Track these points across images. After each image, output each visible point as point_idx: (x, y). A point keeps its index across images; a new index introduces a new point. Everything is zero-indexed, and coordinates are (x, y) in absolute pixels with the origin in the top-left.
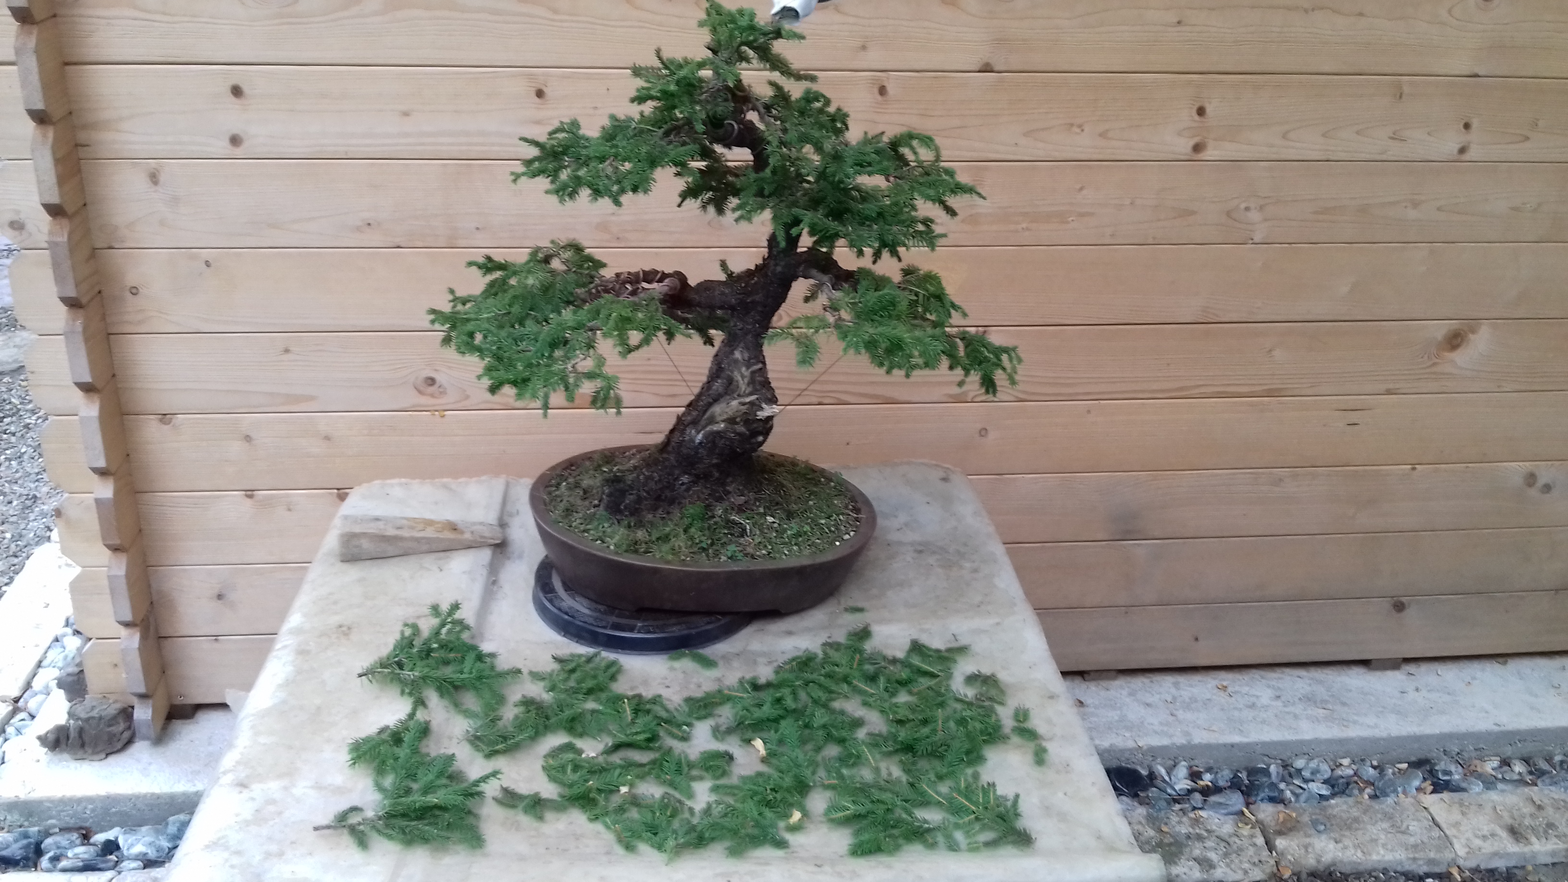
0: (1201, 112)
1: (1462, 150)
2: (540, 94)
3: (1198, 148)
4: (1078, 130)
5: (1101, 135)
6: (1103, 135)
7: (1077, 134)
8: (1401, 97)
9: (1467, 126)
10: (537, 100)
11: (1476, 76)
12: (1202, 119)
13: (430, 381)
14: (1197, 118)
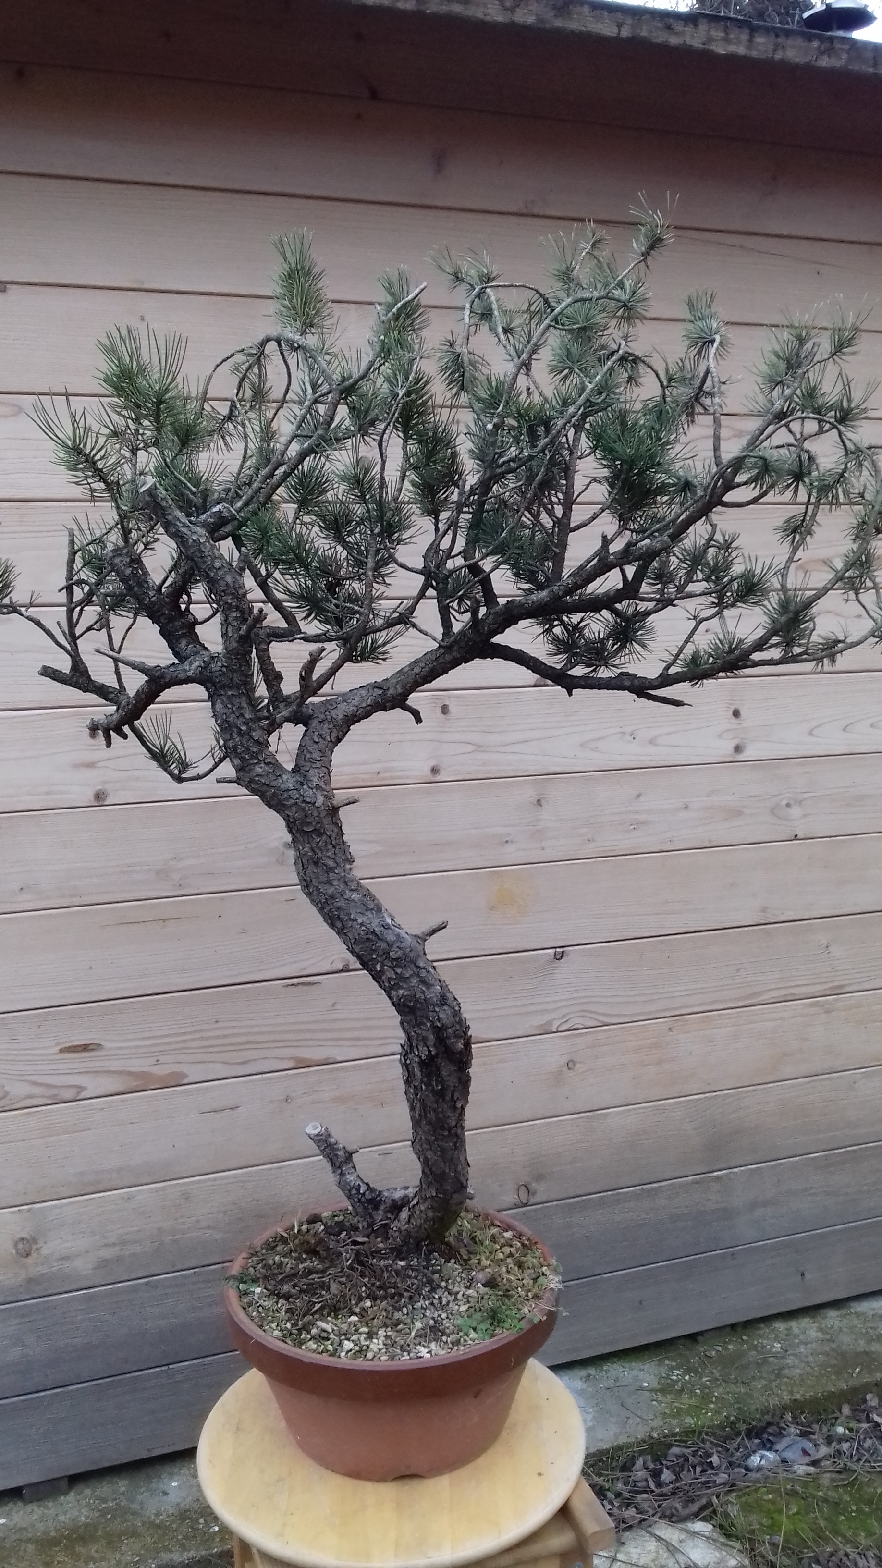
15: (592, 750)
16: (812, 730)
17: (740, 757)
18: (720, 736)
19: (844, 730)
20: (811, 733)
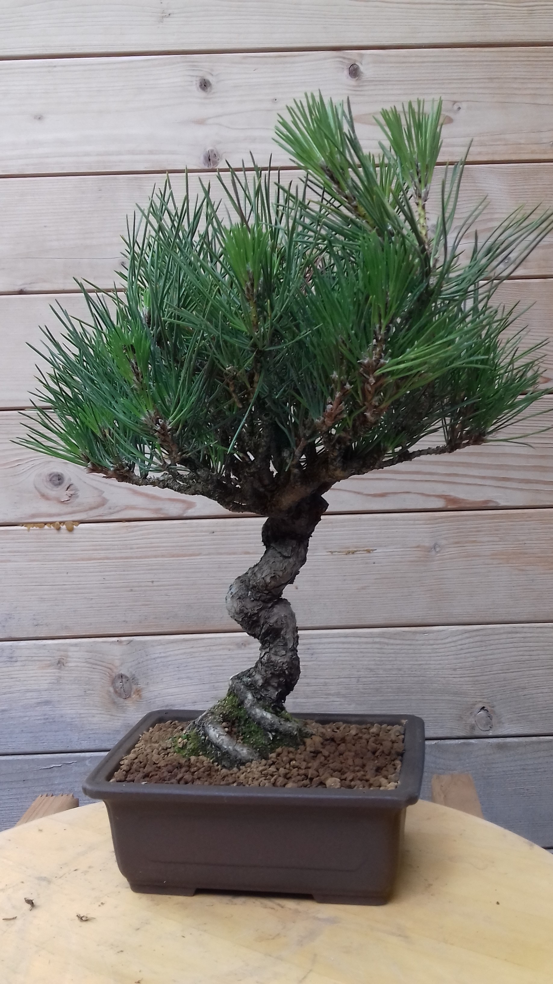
2: (205, 85)
10: (202, 94)
13: (55, 479)
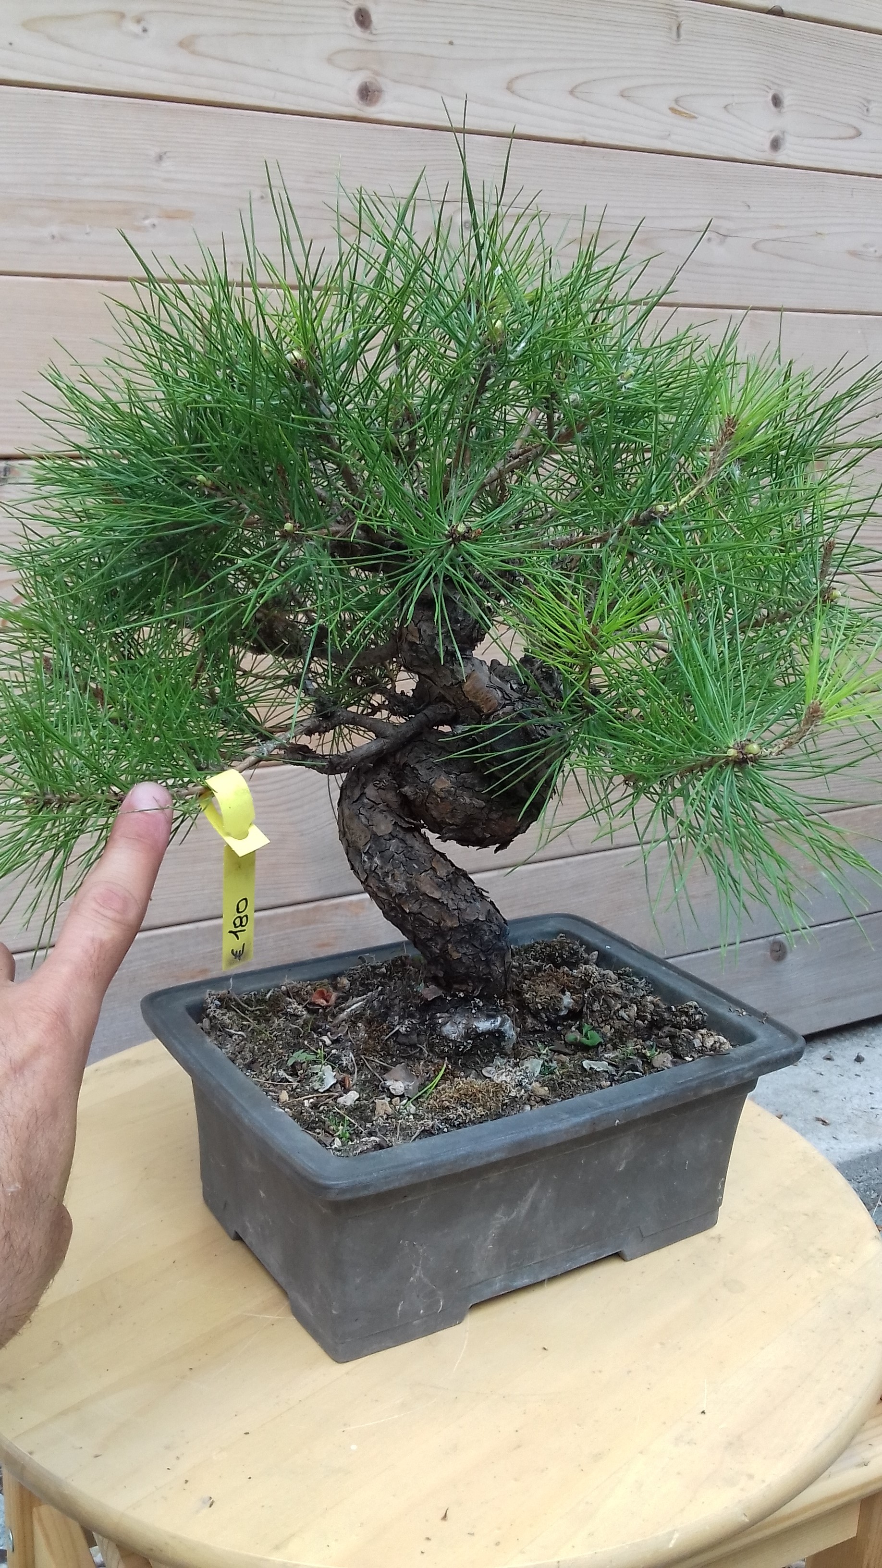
0: (363, 18)
1: (775, 144)
3: (367, 93)
4: (136, 29)
5: (181, 44)
6: (186, 44)
7: (136, 36)
8: (678, 35)
9: (777, 101)
11: (778, 12)
12: (366, 35)
14: (357, 31)
15: (51, 38)
16: (511, 82)
17: (371, 112)
18: (330, 60)
19: (572, 92)
20: (509, 88)
